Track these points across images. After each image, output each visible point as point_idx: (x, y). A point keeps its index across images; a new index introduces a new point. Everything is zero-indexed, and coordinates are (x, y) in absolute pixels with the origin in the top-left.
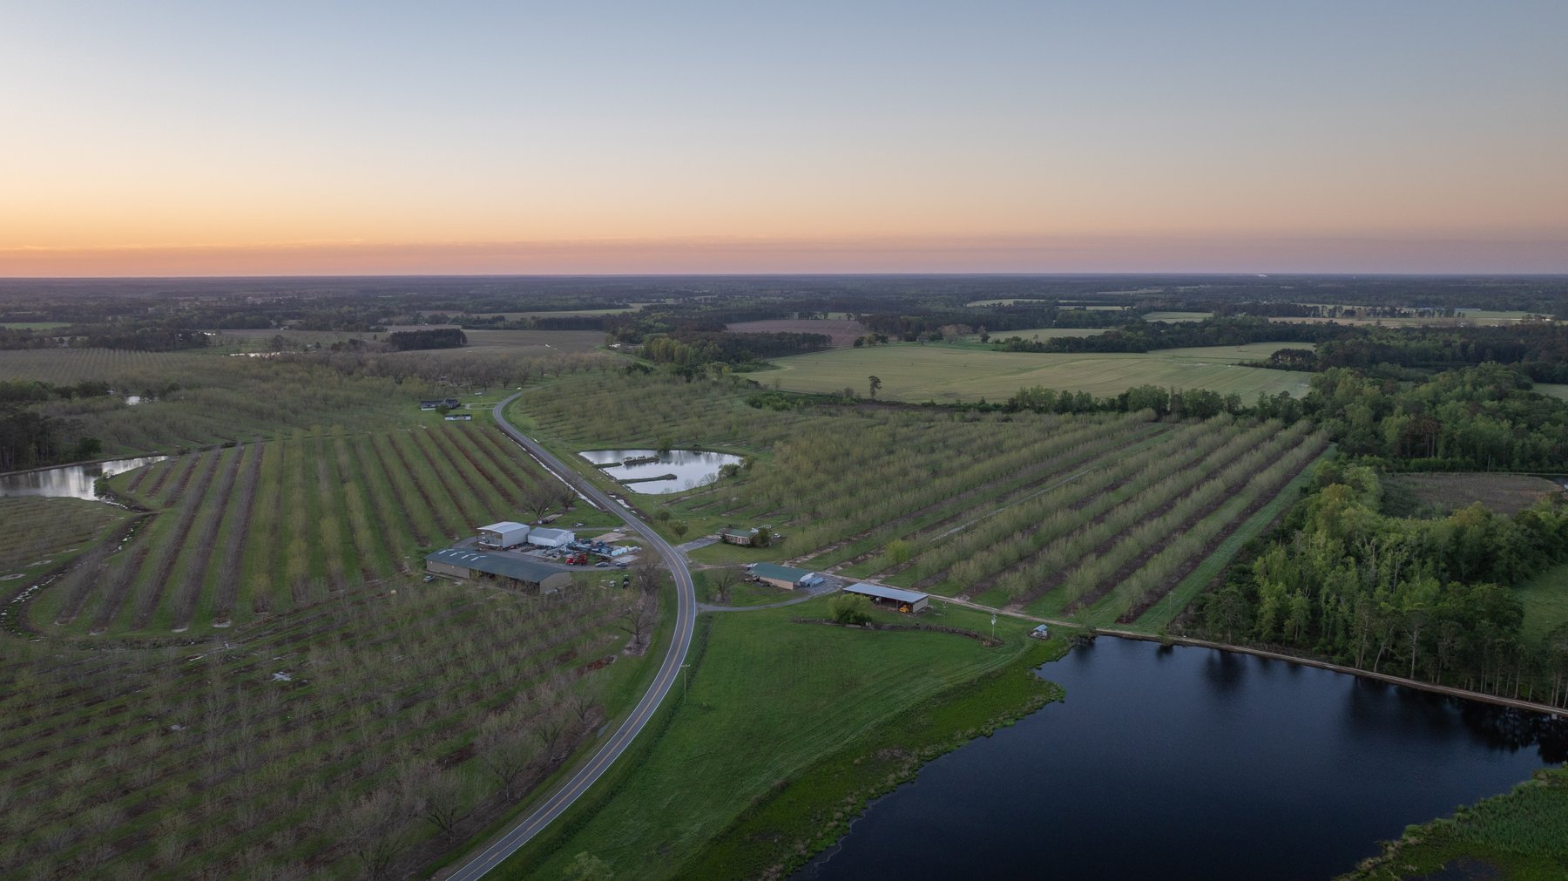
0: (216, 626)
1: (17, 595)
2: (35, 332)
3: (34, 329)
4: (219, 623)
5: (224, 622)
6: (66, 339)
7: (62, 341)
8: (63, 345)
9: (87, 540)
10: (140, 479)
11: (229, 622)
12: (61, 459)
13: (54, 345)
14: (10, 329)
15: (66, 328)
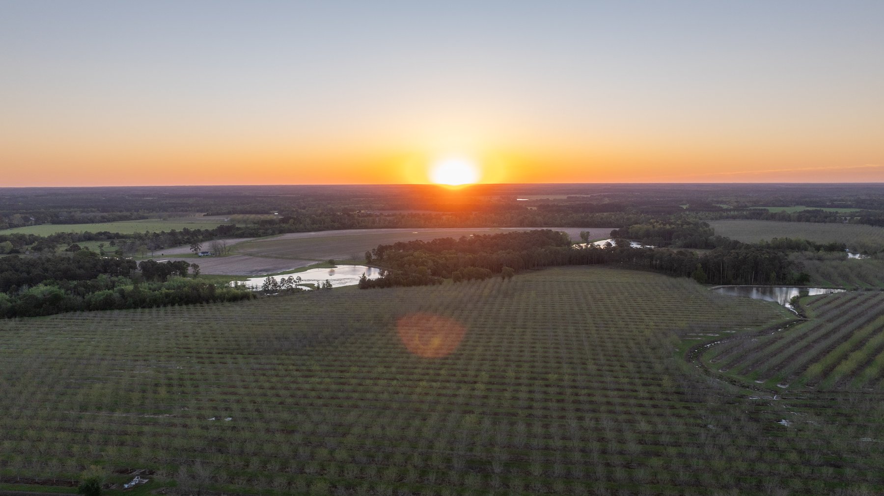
0: (779, 386)
1: (708, 344)
2: (839, 213)
3: (839, 212)
4: (782, 384)
5: (784, 385)
6: (848, 218)
7: (846, 219)
8: (846, 222)
9: (760, 326)
10: (817, 300)
11: (787, 386)
12: (787, 283)
13: (841, 222)
14: (826, 211)
15: (857, 212)
